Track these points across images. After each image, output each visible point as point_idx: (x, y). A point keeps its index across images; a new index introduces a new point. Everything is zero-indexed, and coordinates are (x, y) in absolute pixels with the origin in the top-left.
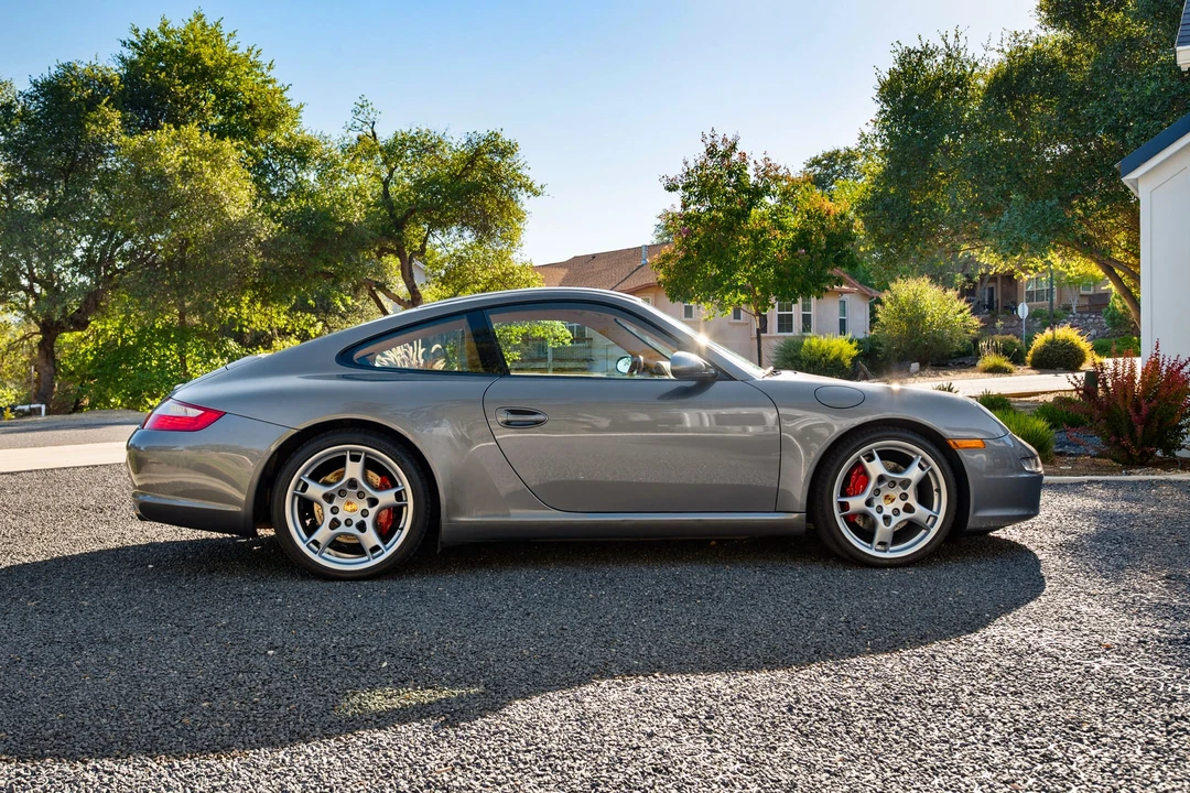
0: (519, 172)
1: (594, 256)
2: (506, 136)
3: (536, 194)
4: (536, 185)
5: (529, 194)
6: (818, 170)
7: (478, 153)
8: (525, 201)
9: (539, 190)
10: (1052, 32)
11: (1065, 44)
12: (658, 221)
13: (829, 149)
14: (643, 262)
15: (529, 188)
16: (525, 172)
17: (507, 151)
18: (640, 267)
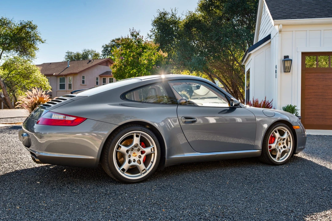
0: (37, 35)
1: (51, 63)
2: (34, 23)
3: (43, 42)
4: (43, 40)
5: (40, 42)
6: (114, 43)
7: (24, 27)
8: (38, 45)
9: (44, 41)
10: (199, 12)
11: (203, 16)
12: (66, 54)
13: (117, 38)
14: (68, 66)
15: (40, 40)
16: (40, 35)
17: (33, 28)
18: (67, 68)
